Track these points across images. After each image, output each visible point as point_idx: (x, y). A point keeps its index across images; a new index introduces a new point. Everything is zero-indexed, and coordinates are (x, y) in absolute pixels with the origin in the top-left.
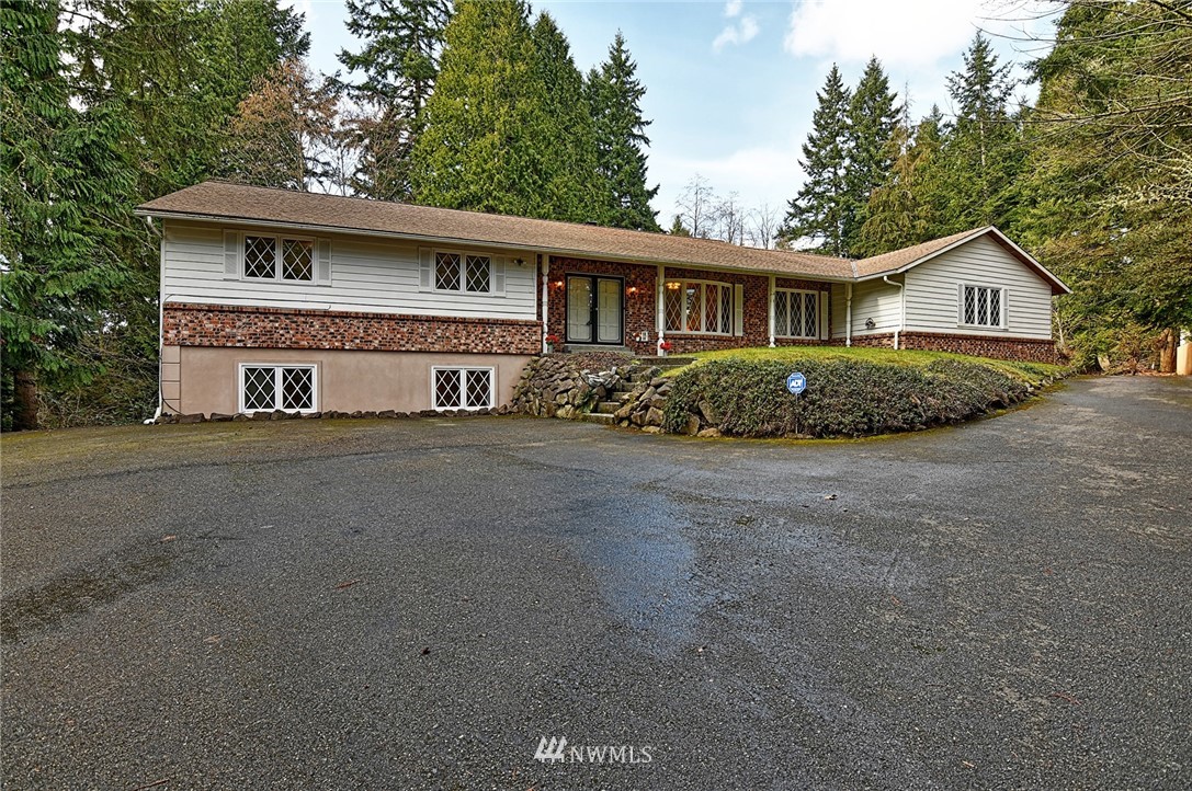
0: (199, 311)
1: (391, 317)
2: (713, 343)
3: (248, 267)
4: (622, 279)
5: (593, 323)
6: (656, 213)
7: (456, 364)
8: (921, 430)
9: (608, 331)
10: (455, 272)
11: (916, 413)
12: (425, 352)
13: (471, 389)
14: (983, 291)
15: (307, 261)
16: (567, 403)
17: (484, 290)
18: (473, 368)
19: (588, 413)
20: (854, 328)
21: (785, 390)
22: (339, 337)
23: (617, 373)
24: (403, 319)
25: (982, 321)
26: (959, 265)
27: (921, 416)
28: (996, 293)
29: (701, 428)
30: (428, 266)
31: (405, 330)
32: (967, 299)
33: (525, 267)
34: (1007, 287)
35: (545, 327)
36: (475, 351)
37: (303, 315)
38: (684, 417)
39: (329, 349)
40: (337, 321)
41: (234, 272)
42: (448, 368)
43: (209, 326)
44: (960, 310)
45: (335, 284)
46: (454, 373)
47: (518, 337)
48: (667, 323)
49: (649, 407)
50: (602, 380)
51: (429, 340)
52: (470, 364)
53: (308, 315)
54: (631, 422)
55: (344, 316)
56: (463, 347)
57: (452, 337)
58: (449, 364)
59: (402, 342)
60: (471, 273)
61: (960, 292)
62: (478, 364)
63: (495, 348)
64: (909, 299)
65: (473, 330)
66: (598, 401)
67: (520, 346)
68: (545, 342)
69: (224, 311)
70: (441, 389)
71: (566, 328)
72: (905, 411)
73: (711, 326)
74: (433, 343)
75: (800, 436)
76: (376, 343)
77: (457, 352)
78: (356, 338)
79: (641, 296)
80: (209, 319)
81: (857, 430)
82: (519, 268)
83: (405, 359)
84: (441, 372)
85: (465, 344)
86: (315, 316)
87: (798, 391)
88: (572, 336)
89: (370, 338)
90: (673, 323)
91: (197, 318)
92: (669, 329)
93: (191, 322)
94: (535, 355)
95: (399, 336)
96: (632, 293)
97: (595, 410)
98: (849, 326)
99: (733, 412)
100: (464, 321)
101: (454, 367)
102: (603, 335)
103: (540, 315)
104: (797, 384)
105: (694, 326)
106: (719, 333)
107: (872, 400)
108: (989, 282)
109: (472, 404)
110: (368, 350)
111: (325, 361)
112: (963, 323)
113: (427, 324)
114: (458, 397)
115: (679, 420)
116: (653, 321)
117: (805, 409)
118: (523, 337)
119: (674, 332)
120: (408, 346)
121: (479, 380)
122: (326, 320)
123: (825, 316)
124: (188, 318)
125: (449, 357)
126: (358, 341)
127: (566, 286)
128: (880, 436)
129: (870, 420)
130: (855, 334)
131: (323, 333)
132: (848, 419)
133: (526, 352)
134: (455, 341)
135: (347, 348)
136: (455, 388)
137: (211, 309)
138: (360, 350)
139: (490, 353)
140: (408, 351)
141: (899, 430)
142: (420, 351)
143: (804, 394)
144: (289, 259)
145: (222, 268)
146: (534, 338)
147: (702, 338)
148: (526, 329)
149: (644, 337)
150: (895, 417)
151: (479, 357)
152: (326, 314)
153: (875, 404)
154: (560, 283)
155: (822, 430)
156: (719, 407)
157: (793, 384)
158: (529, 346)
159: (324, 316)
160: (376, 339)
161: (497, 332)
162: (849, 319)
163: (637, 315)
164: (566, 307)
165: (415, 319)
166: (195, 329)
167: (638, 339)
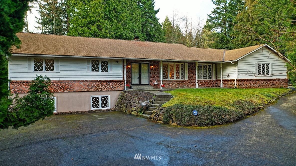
0: (21, 82)
1: (78, 81)
2: (178, 83)
3: (35, 68)
4: (149, 63)
5: (140, 78)
6: (159, 19)
7: (98, 95)
8: (225, 124)
9: (145, 80)
10: (97, 66)
11: (223, 120)
12: (89, 91)
13: (103, 102)
14: (264, 65)
15: (52, 65)
16: (135, 110)
17: (106, 71)
18: (103, 96)
19: (141, 114)
20: (224, 77)
21: (193, 114)
22: (63, 88)
23: (149, 102)
24: (82, 82)
25: (264, 74)
26: (256, 57)
27: (224, 121)
28: (268, 65)
29: (173, 122)
30: (89, 65)
31: (83, 85)
32: (258, 67)
33: (119, 63)
34: (272, 63)
35: (125, 81)
36: (104, 90)
37: (52, 82)
38: (168, 120)
39: (60, 92)
40: (62, 83)
41: (31, 70)
42: (95, 96)
43: (24, 87)
44: (256, 71)
45: (61, 72)
46: (98, 97)
47: (117, 85)
48: (163, 77)
49: (159, 116)
50: (145, 105)
51: (90, 88)
52: (102, 95)
53: (53, 82)
54: (154, 119)
55: (64, 82)
56: (100, 89)
57: (97, 86)
58: (96, 95)
59: (82, 89)
60: (102, 66)
61: (256, 65)
62: (105, 94)
63: (110, 89)
64: (239, 69)
65: (103, 84)
66: (144, 110)
67: (118, 88)
68: (125, 87)
69: (28, 82)
70: (93, 103)
71: (131, 80)
72: (220, 120)
73: (177, 77)
74: (91, 89)
75: (196, 126)
76: (74, 90)
77: (99, 91)
78: (68, 88)
79: (155, 69)
80: (23, 85)
81: (209, 125)
82: (117, 64)
83: (83, 94)
84: (93, 98)
85: (101, 88)
86: (55, 82)
87: (196, 115)
88: (133, 83)
89: (72, 88)
90: (165, 77)
91: (20, 85)
92: (164, 79)
93: (18, 86)
94: (122, 91)
95: (81, 87)
96: (152, 68)
97: (143, 113)
98: (221, 76)
99: (180, 119)
100: (100, 81)
101: (97, 96)
102: (143, 82)
103: (124, 79)
104: (195, 113)
105: (172, 77)
106: (180, 79)
107: (213, 117)
108: (265, 62)
109: (103, 107)
110: (71, 92)
111: (58, 96)
112: (257, 75)
113: (89, 83)
114: (99, 105)
115: (167, 120)
116: (159, 76)
117: (197, 119)
118: (118, 85)
119: (165, 80)
120: (84, 90)
121: (105, 99)
122: (59, 83)
123: (214, 72)
124: (17, 85)
125: (96, 93)
126: (68, 89)
127: (131, 67)
128: (215, 126)
129: (213, 122)
130: (224, 78)
131: (58, 87)
132: (207, 122)
133: (120, 90)
134: (98, 88)
135: (65, 91)
136: (98, 102)
137: (24, 82)
138: (69, 92)
139: (108, 91)
140: (83, 92)
141: (219, 124)
142: (87, 91)
143: (197, 115)
144: (47, 65)
145: (27, 69)
146: (122, 85)
147: (175, 81)
148: (119, 83)
149: (156, 82)
150: (218, 121)
151: (105, 92)
152: (59, 81)
153: (213, 118)
154: (129, 66)
155: (201, 125)
156: (177, 118)
157: (194, 113)
158: (121, 88)
159: (58, 82)
160: (74, 88)
161: (111, 84)
162: (221, 73)
163: (154, 75)
164: (131, 73)
165: (86, 81)
166: (19, 88)
167: (154, 83)
